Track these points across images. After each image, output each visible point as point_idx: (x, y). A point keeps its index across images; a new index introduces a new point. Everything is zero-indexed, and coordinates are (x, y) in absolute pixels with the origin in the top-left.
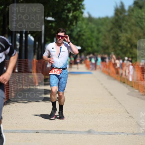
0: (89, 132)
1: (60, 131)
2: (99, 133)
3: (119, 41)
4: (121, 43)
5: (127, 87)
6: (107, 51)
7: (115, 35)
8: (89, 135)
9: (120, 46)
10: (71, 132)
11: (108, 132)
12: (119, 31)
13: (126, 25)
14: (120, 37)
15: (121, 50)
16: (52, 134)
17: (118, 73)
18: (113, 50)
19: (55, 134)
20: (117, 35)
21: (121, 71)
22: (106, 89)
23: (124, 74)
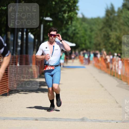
0: (83, 120)
1: (57, 118)
2: (91, 120)
3: (110, 39)
4: (111, 41)
5: (116, 80)
7: (106, 33)
8: (82, 122)
9: (110, 43)
10: (66, 120)
11: (99, 119)
12: (109, 30)
13: (116, 24)
14: (111, 35)
15: (111, 47)
16: (50, 121)
17: (108, 67)
18: (104, 47)
19: (53, 122)
20: (108, 33)
21: (111, 66)
22: (98, 81)
23: (114, 68)
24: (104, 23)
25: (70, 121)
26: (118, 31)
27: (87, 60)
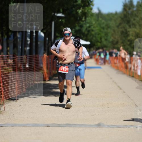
0: (99, 125)
1: (70, 124)
2: (108, 126)
3: (128, 36)
4: (129, 38)
5: (135, 81)
6: (116, 46)
7: (123, 30)
8: (98, 128)
9: (129, 41)
10: (81, 126)
12: (127, 26)
13: (134, 20)
14: (129, 31)
15: (130, 45)
16: (63, 128)
17: (126, 67)
18: (122, 44)
19: (66, 128)
20: (126, 30)
21: (129, 66)
22: (115, 83)
23: (133, 68)
24: (122, 19)
25: (85, 127)
27: (103, 60)
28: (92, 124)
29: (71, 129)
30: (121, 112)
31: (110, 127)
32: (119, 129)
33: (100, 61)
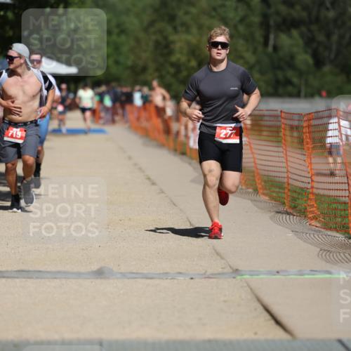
0: (100, 273)
1: (28, 271)
2: (124, 275)
3: (170, 53)
4: (174, 59)
5: (190, 164)
6: (142, 77)
7: (159, 38)
8: (98, 281)
9: (173, 65)
10: (55, 275)
11: (145, 272)
12: (169, 29)
13: (187, 13)
14: (173, 42)
15: (175, 75)
16: (9, 280)
18: (156, 74)
19: (17, 280)
20: (166, 38)
21: (175, 126)
22: (140, 169)
23: (183, 132)
24: (156, 10)
25: (65, 278)
26: (194, 30)
27: (110, 112)
28: (83, 270)
29: (31, 284)
30: (155, 241)
31: (129, 279)
32: (149, 281)
33: (103, 114)
